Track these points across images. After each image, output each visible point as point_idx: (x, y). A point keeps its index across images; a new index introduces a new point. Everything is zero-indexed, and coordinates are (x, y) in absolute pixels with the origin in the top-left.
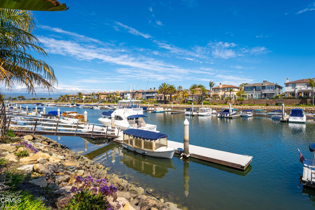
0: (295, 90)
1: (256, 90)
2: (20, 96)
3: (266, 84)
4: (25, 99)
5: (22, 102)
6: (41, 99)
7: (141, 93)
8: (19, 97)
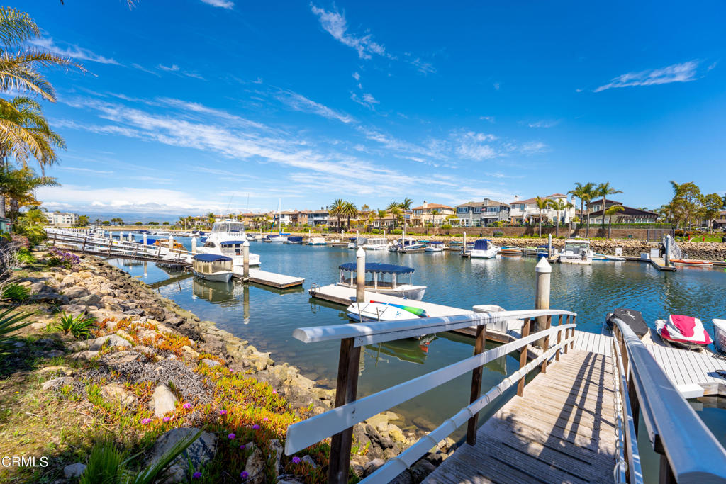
2: (116, 218)
4: (123, 224)
5: (119, 228)
6: (151, 223)
8: (114, 220)
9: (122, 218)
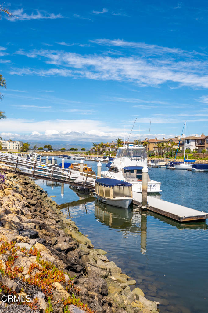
2: (47, 145)
4: (52, 150)
5: (49, 153)
6: (72, 149)
8: (46, 147)
9: (52, 146)
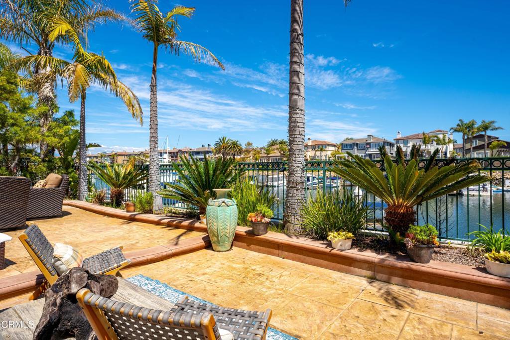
0: (407, 149)
1: (358, 149)
3: (372, 141)
7: (187, 152)
